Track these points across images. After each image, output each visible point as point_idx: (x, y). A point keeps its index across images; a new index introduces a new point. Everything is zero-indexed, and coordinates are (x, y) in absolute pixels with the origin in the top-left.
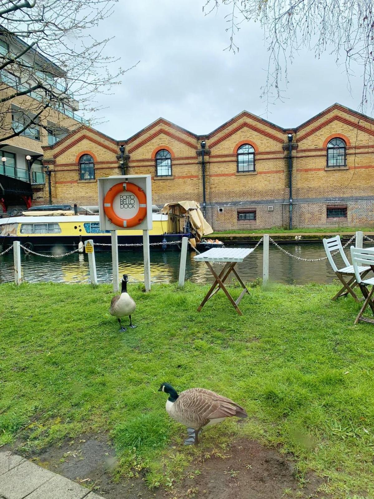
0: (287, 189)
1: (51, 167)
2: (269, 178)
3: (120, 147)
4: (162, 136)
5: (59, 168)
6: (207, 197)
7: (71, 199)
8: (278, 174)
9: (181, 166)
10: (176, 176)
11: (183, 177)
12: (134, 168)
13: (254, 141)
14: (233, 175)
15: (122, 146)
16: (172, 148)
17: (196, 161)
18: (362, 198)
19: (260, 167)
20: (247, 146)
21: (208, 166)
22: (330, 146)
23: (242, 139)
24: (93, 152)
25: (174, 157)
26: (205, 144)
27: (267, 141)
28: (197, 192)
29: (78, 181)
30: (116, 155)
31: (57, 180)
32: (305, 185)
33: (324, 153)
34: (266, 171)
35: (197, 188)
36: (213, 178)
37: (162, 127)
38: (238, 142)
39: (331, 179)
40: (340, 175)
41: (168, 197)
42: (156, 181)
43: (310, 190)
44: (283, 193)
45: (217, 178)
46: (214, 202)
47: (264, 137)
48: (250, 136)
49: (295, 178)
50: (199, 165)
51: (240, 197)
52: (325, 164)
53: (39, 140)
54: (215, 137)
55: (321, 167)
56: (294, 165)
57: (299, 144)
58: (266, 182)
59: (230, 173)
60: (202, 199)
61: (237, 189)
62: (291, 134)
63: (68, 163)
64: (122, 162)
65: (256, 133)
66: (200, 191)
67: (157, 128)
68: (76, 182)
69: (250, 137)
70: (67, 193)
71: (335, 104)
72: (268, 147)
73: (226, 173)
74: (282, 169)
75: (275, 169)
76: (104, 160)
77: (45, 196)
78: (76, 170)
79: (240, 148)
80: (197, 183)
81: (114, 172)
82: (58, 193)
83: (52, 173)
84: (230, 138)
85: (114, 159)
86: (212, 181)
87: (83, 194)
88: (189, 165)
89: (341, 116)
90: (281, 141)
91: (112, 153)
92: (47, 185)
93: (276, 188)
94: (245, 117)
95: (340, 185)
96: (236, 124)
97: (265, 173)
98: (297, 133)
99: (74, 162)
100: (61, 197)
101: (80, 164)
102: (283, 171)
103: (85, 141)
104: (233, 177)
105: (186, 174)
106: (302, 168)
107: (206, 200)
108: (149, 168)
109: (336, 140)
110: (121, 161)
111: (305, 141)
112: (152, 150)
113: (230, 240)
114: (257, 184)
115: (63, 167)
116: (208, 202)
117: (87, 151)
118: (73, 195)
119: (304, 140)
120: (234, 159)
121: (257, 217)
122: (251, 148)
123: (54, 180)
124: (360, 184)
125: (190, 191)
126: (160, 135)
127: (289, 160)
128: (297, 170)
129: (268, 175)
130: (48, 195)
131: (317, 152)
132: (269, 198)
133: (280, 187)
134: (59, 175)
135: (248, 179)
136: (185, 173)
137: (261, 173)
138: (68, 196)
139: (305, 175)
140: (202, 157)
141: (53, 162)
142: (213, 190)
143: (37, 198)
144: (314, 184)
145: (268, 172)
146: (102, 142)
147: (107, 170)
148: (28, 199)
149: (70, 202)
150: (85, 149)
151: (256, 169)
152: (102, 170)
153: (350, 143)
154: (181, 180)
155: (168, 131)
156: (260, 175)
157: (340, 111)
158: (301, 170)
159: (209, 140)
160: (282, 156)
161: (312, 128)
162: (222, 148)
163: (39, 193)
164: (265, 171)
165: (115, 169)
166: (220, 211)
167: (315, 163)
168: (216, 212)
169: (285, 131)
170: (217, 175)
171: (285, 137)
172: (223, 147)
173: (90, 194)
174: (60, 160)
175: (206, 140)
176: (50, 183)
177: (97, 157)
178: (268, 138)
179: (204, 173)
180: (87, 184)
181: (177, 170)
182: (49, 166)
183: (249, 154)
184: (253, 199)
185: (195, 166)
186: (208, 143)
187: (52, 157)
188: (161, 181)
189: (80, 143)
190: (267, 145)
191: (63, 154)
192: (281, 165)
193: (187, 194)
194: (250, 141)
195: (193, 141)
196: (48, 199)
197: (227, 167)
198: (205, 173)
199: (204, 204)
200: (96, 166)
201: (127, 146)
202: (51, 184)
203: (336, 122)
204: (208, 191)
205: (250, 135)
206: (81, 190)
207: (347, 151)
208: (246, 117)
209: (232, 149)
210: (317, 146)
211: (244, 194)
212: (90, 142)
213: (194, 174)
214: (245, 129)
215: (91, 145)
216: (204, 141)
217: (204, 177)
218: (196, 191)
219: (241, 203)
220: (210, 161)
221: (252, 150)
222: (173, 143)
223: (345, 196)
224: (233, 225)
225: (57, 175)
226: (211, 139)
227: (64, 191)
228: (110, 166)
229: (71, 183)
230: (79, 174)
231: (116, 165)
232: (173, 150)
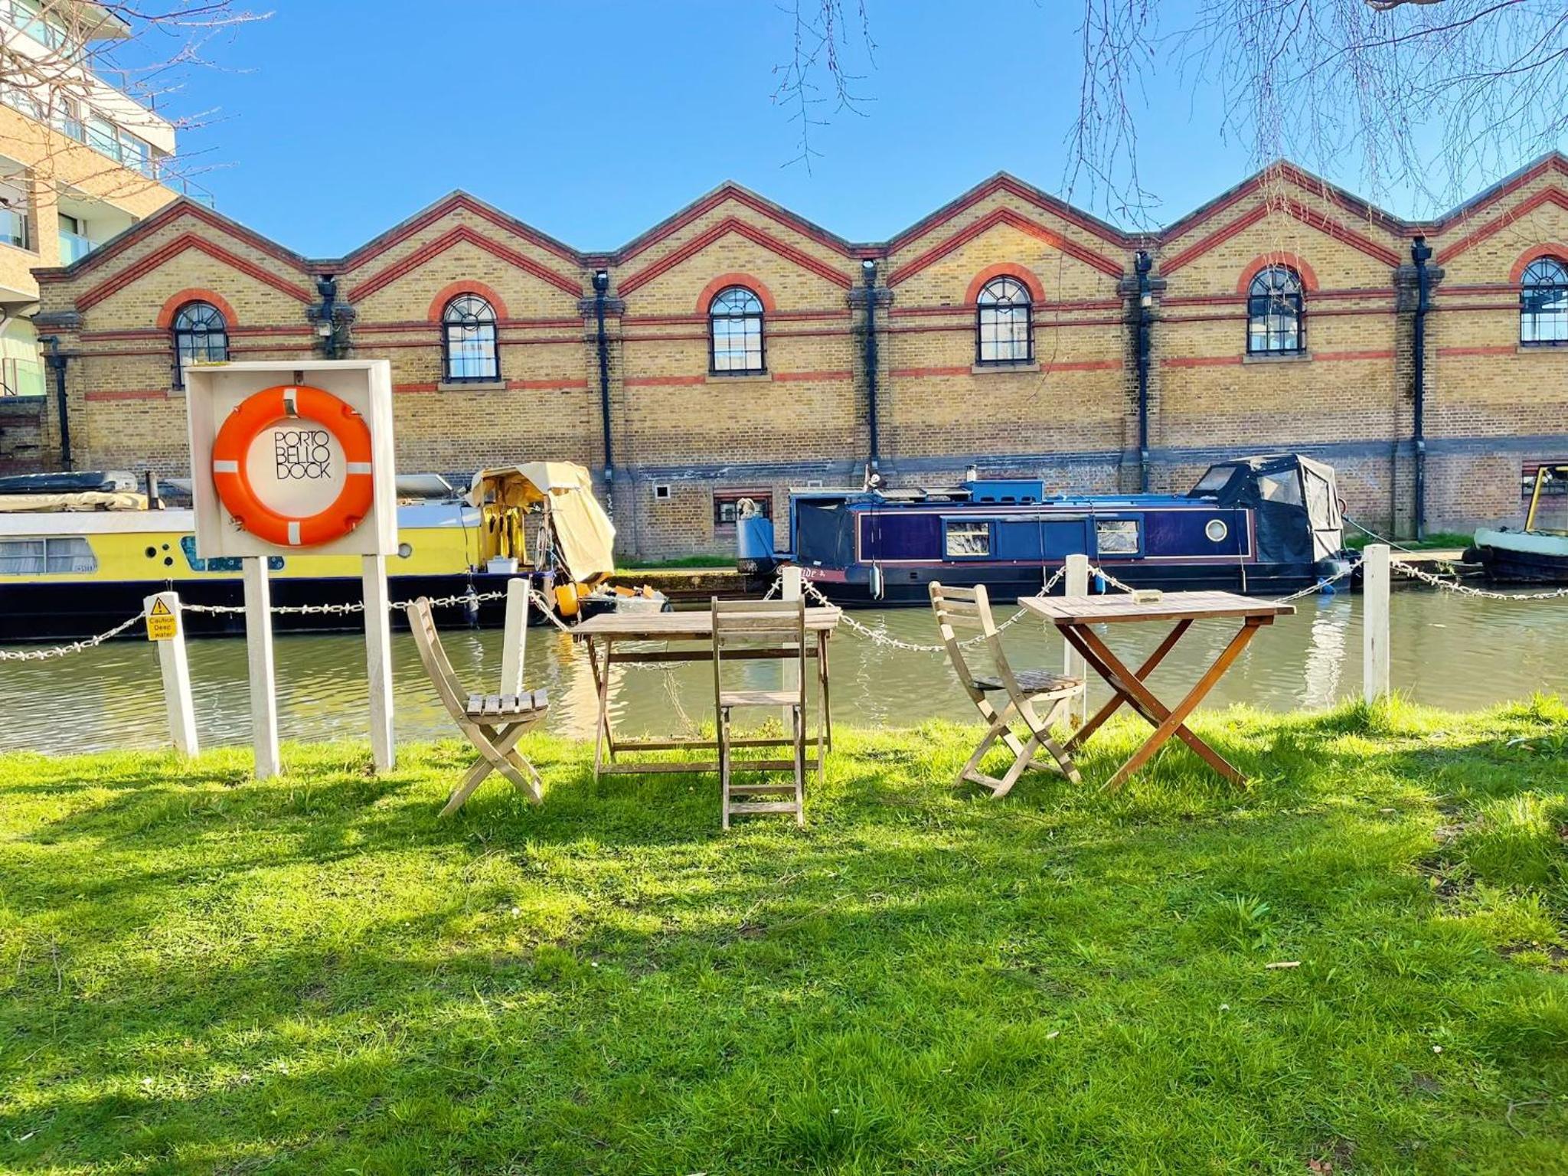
0: (862, 428)
1: (69, 342)
2: (808, 393)
3: (320, 280)
4: (464, 248)
5: (97, 346)
6: (616, 449)
7: (139, 454)
8: (836, 383)
9: (530, 349)
10: (514, 380)
11: (537, 385)
12: (369, 352)
13: (761, 277)
14: (699, 380)
15: (327, 277)
16: (497, 289)
17: (580, 334)
18: (1077, 460)
19: (781, 358)
20: (740, 295)
21: (615, 350)
22: (986, 298)
23: (724, 270)
24: (223, 296)
25: (506, 318)
26: (607, 280)
27: (803, 279)
28: (584, 433)
29: (170, 392)
30: (305, 306)
31: (93, 388)
32: (916, 416)
33: (969, 320)
34: (800, 371)
35: (584, 419)
36: (634, 389)
37: (463, 222)
38: (710, 279)
39: (991, 400)
40: (1015, 390)
41: (485, 448)
42: (444, 396)
43: (929, 431)
44: (850, 440)
45: (650, 390)
46: (640, 465)
47: (789, 266)
48: (749, 262)
49: (885, 397)
50: (588, 346)
51: (721, 450)
52: (973, 354)
54: (637, 258)
55: (962, 364)
56: (883, 354)
57: (895, 290)
58: (799, 407)
59: (690, 374)
60: (601, 458)
61: (713, 426)
62: (871, 260)
63: (131, 328)
64: (325, 332)
65: (765, 253)
66: (594, 429)
67: (446, 224)
68: (161, 393)
69: (749, 266)
70: (130, 431)
71: (999, 174)
72: (803, 297)
73: (677, 375)
74: (845, 367)
75: (825, 368)
76: (264, 323)
77: (45, 441)
78: (159, 353)
79: (716, 297)
80: (584, 404)
82: (94, 434)
83: (70, 362)
84: (685, 264)
85: (300, 320)
86: (633, 399)
88: (555, 347)
89: (1017, 211)
90: (841, 280)
91: (289, 298)
92: (52, 403)
93: (831, 425)
94: (731, 202)
95: (1015, 419)
96: (705, 222)
97: (795, 379)
98: (891, 259)
99: (153, 327)
100: (107, 448)
101: (173, 333)
102: (851, 374)
103: (191, 258)
104: (699, 386)
105: (547, 375)
106: (904, 367)
107: (615, 459)
108: (420, 351)
109: (1004, 282)
110: (322, 326)
111: (911, 283)
112: (432, 295)
113: (692, 585)
114: (772, 413)
115: (113, 343)
116: (619, 463)
117: (200, 291)
118: (150, 438)
119: (909, 280)
120: (700, 329)
121: (775, 514)
122: (752, 299)
123: (79, 387)
124: (1071, 417)
125: (560, 430)
126: (457, 247)
127: (868, 338)
128: (892, 373)
129: (807, 385)
130: (58, 439)
131: (948, 317)
132: (808, 456)
133: (840, 423)
134: (99, 368)
135: (744, 395)
136: (543, 372)
137: (783, 378)
138: (131, 443)
139: (914, 387)
140: (596, 321)
141: (76, 326)
142: (636, 426)
143: (18, 447)
144: (942, 415)
145: (807, 377)
146: (257, 262)
147: (277, 357)
150: (194, 285)
151: (767, 365)
152: (256, 355)
153: (1042, 292)
154: (529, 395)
155: (485, 234)
156: (779, 383)
157: (1013, 197)
158: (904, 373)
159: (620, 270)
160: (846, 325)
161: (932, 245)
162: (661, 296)
163: (23, 430)
164: (795, 371)
165: (301, 353)
166: (659, 495)
167: (943, 351)
168: (646, 499)
169: (852, 251)
170: (648, 382)
171: (852, 268)
172: (666, 291)
174: (103, 318)
175: (610, 270)
176: (63, 398)
177: (237, 311)
178: (801, 270)
179: (604, 373)
181: (516, 363)
182: (60, 338)
183: (745, 316)
184: (762, 459)
185: (577, 352)
186: (617, 276)
187: (72, 307)
188: (462, 396)
189: (172, 262)
190: (799, 290)
191: (113, 296)
192: (844, 353)
193: (551, 438)
194: (750, 277)
195: (567, 269)
196: (58, 452)
197: (678, 356)
198: (608, 372)
199: (608, 473)
200: (238, 342)
201: (342, 277)
202: (70, 400)
203: (1002, 227)
204: (618, 429)
205: (747, 258)
206: (179, 422)
207: (1035, 317)
208: (735, 202)
209: (694, 300)
210: (947, 301)
211: (733, 442)
212: (213, 260)
213: (574, 372)
214: (733, 237)
215: (214, 269)
216: (602, 272)
217: (604, 381)
218: (581, 431)
219: (726, 470)
220: (624, 334)
221: (754, 307)
222: (502, 273)
223: (1031, 451)
224: (701, 541)
225: (88, 372)
226: (624, 265)
227: (118, 426)
228: (286, 343)
229: (144, 400)
230: (172, 367)
231: (306, 340)
232: (501, 296)
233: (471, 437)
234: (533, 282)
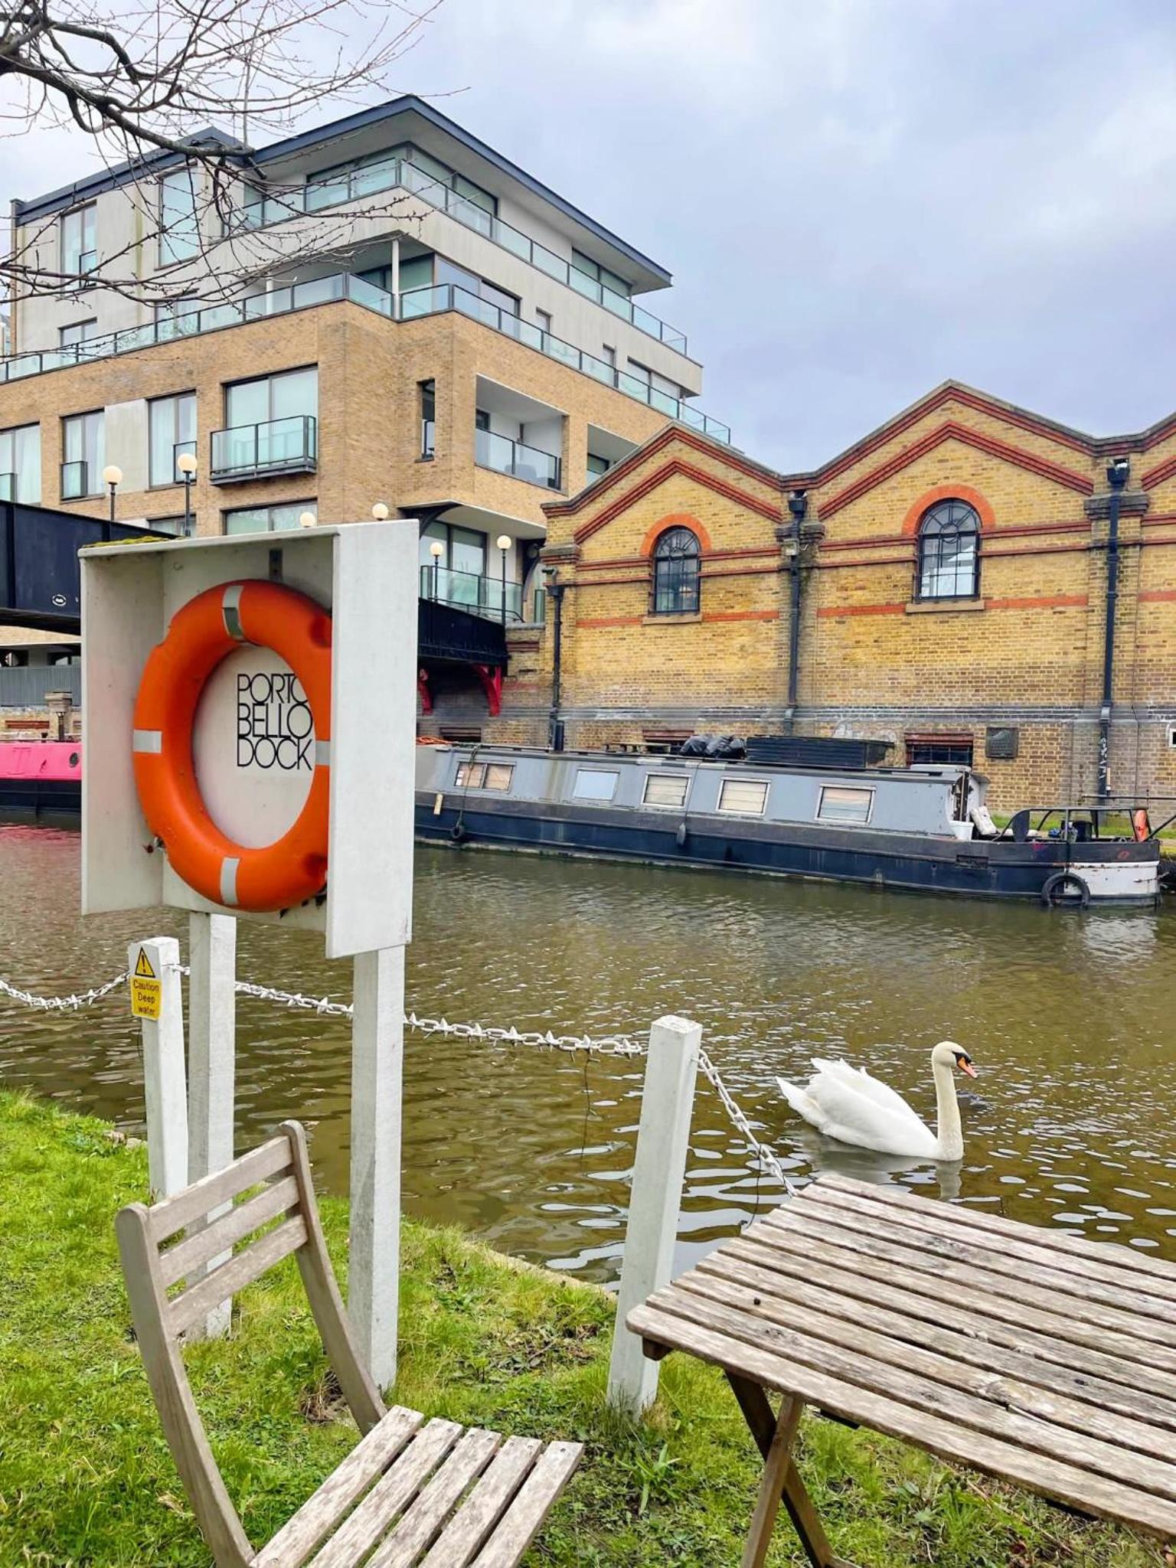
1: (567, 572)
3: (792, 496)
4: (952, 448)
5: (590, 576)
6: (1119, 682)
7: (616, 679)
9: (1018, 562)
10: (996, 598)
11: (1023, 604)
12: (834, 572)
15: (799, 493)
16: (985, 492)
17: (1083, 540)
21: (1130, 558)
24: (700, 520)
25: (993, 526)
26: (1128, 470)
28: (1078, 661)
29: (646, 620)
30: (776, 526)
31: (582, 616)
35: (1080, 644)
36: (1151, 606)
37: (952, 417)
41: (954, 678)
42: (912, 618)
46: (1151, 702)
50: (1093, 554)
53: (559, 488)
60: (1097, 694)
63: (619, 558)
64: (792, 552)
66: (1090, 657)
67: (932, 422)
68: (637, 620)
70: (608, 657)
76: (735, 546)
77: (541, 666)
78: (641, 581)
80: (1080, 626)
81: (763, 585)
82: (580, 660)
83: (567, 591)
85: (769, 541)
86: (1148, 620)
87: (657, 663)
88: (1050, 558)
91: (760, 518)
92: (550, 631)
99: (637, 556)
100: (588, 673)
101: (654, 560)
103: (677, 484)
105: (1038, 591)
107: (1117, 696)
108: (890, 569)
110: (790, 546)
112: (909, 505)
115: (603, 572)
116: (1120, 699)
117: (680, 516)
118: (625, 665)
123: (572, 615)
125: (1047, 658)
126: (941, 448)
130: (551, 664)
134: (589, 596)
136: (1031, 589)
138: (609, 669)
140: (1108, 522)
141: (574, 558)
142: (1148, 654)
143: (521, 671)
146: (733, 483)
147: (743, 581)
148: (492, 673)
149: (616, 687)
150: (676, 511)
152: (724, 579)
154: (1013, 615)
155: (977, 428)
159: (1147, 456)
163: (525, 656)
165: (766, 576)
166: (1174, 742)
168: (1155, 747)
173: (680, 664)
174: (596, 549)
175: (1133, 457)
176: (558, 625)
177: (712, 537)
179: (1112, 586)
180: (671, 630)
181: (999, 578)
182: (561, 568)
185: (1078, 562)
186: (1140, 465)
187: (572, 539)
188: (933, 618)
189: (659, 489)
191: (605, 527)
193: (1034, 667)
195: (1076, 462)
196: (550, 677)
198: (1119, 586)
199: (1106, 711)
200: (709, 568)
201: (815, 492)
202: (563, 628)
204: (1124, 657)
206: (652, 649)
212: (695, 485)
213: (1073, 589)
215: (694, 494)
216: (1123, 461)
217: (1111, 599)
218: (1074, 659)
220: (1144, 537)
222: (992, 473)
225: (581, 600)
226: (1153, 450)
227: (599, 652)
228: (753, 566)
229: (623, 627)
230: (650, 594)
231: (773, 562)
232: (989, 500)
233: (939, 666)
234: (1029, 480)
